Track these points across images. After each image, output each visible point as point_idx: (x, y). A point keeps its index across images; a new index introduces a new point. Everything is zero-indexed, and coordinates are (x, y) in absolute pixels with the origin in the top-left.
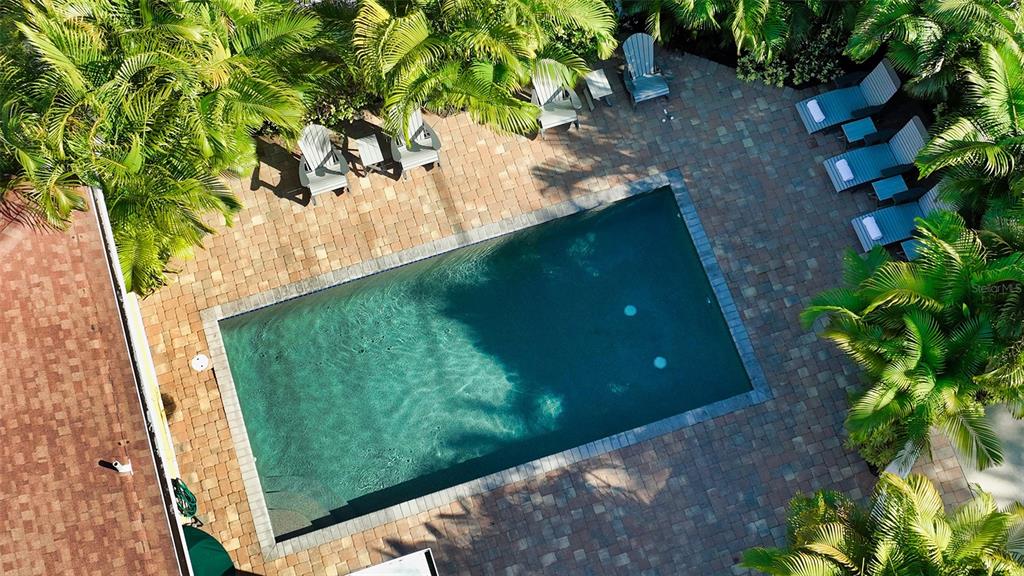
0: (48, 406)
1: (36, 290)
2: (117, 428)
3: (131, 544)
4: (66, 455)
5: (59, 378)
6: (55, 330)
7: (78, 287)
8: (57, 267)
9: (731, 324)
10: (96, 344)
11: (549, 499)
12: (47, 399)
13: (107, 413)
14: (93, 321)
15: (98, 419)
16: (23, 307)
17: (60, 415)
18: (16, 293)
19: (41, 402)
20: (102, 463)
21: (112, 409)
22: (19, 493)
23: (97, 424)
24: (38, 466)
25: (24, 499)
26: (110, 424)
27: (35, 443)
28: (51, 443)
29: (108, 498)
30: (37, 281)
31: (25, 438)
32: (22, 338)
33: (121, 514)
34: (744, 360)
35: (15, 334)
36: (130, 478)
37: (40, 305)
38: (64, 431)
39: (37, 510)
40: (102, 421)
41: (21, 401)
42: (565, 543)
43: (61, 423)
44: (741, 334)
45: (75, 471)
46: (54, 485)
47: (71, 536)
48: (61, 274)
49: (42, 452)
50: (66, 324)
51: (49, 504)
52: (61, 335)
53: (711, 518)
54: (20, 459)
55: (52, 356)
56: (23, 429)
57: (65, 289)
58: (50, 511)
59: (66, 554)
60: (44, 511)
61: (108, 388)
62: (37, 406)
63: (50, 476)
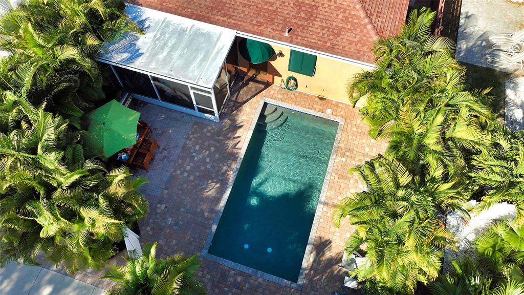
0: (316, 23)
1: (354, 36)
2: (300, 38)
3: (265, 25)
4: (298, 20)
5: (322, 29)
6: (338, 35)
7: (349, 48)
8: (359, 45)
9: (233, 263)
10: (328, 44)
11: (223, 171)
12: (317, 23)
13: (306, 37)
14: (336, 47)
15: (305, 34)
16: (350, 29)
17: (311, 25)
18: (356, 30)
19: (317, 21)
20: (291, 29)
21: (306, 39)
22: (294, 4)
23: (304, 33)
24: (299, 12)
25: (292, 5)
26: (302, 36)
27: (306, 14)
28: (304, 18)
29: (281, 26)
30: (357, 37)
31: (308, 12)
32: (340, 25)
33: (274, 27)
34: (219, 258)
35: (342, 23)
36: (283, 34)
37: (349, 34)
38: (306, 24)
39: (287, 6)
40: (303, 35)
41: (320, 16)
42: (208, 166)
43: (309, 23)
44: (228, 264)
45: (293, 21)
46: (292, 14)
47: (275, 11)
48: (356, 45)
49: (303, 15)
50: (339, 39)
51: (287, 10)
52: (336, 36)
53: (182, 209)
54: (303, 8)
55: (330, 30)
56: (312, 13)
57: (351, 44)
58: (285, 10)
59: (271, 8)
60: (286, 8)
61: (313, 41)
62: (317, 20)
63: (294, 13)
